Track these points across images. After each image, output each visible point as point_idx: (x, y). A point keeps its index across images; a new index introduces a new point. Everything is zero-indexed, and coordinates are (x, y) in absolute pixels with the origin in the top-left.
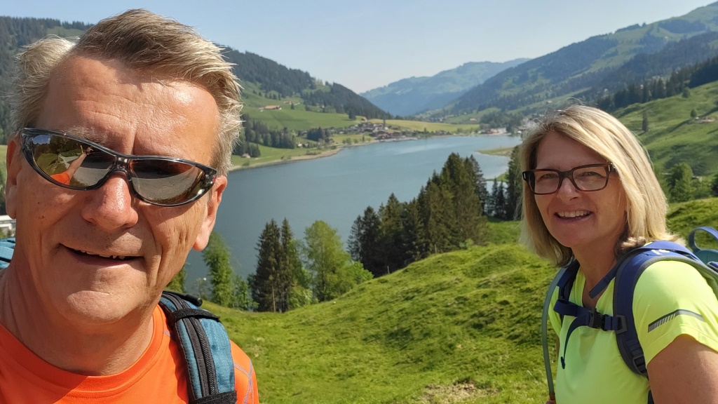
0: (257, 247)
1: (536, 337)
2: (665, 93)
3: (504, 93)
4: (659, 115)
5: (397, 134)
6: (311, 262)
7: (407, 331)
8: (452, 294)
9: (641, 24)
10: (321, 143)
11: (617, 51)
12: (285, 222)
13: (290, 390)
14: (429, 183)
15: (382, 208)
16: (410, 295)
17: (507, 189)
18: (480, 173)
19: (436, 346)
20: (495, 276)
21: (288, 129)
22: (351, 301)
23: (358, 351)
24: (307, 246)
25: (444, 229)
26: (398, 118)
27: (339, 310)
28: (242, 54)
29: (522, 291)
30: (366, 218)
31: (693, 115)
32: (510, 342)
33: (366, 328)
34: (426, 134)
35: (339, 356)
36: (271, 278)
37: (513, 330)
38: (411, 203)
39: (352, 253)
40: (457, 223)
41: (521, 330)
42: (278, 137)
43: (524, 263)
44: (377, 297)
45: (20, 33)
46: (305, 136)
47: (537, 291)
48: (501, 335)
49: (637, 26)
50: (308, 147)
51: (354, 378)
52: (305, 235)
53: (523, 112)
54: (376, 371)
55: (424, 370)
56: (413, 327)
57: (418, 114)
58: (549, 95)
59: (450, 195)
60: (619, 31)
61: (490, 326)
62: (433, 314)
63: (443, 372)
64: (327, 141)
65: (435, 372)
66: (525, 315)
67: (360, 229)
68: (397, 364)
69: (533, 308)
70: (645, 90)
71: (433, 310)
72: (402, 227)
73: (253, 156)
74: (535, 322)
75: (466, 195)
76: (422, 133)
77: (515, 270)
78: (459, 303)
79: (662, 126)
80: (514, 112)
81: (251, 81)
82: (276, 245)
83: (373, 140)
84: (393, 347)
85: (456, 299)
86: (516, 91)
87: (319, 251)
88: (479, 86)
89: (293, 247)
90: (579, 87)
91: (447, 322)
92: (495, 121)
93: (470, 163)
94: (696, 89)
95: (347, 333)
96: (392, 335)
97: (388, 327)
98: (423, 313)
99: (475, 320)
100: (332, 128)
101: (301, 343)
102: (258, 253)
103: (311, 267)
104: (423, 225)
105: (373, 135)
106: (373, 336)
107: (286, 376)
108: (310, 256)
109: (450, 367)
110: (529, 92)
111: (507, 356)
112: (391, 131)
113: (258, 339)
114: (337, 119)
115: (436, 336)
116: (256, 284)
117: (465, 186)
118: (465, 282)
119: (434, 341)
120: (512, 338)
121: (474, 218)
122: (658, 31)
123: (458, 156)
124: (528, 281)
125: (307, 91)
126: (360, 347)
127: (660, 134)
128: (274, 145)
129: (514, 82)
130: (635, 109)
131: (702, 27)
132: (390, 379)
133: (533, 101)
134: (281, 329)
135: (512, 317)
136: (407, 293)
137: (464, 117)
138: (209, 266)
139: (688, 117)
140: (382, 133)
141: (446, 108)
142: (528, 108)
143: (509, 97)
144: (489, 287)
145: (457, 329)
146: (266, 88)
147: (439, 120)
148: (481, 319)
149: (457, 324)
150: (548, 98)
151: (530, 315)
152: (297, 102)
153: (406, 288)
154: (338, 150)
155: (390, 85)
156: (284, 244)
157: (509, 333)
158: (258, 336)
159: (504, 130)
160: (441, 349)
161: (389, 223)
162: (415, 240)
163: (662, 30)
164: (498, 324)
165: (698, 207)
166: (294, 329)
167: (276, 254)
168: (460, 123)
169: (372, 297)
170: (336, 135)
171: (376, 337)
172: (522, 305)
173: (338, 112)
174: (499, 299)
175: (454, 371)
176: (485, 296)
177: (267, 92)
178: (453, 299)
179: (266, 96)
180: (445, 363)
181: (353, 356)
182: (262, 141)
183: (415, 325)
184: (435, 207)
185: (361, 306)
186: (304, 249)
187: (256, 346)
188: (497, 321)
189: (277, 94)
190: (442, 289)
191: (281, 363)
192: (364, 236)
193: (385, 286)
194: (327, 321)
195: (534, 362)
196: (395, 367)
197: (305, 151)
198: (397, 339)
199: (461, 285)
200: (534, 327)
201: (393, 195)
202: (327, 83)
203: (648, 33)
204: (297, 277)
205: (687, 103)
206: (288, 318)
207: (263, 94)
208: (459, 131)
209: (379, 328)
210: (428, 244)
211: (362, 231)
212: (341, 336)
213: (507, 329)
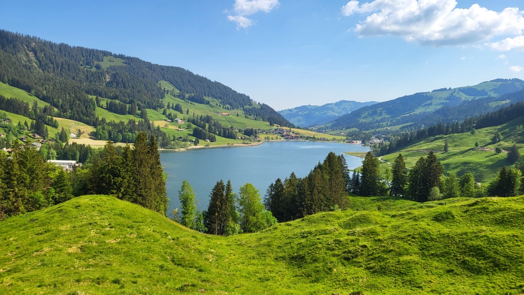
0: (210, 195)
1: (384, 270)
2: (460, 130)
3: (362, 120)
4: (455, 143)
5: (298, 137)
6: (241, 208)
7: (303, 257)
8: (331, 237)
9: (448, 89)
10: (252, 137)
11: (431, 102)
12: (229, 182)
13: (232, 284)
14: (315, 168)
15: (286, 180)
16: (305, 235)
17: (361, 177)
18: (346, 166)
19: (321, 268)
20: (358, 229)
21: (234, 128)
22: (268, 234)
23: (272, 265)
24: (240, 198)
25: (322, 197)
26: (298, 128)
27: (261, 239)
28: (212, 82)
29: (375, 240)
30: (276, 185)
31: (476, 145)
32: (367, 271)
33: (277, 252)
34: (314, 139)
35: (260, 267)
36: (217, 214)
37: (369, 264)
38: (303, 179)
39: (266, 205)
40: (330, 194)
41: (374, 265)
42: (227, 131)
43: (377, 223)
44: (285, 234)
45: (88, 57)
46: (243, 132)
47: (385, 242)
48: (361, 266)
49: (445, 89)
50: (244, 139)
51: (269, 281)
52: (239, 191)
53: (372, 132)
54: (283, 279)
55: (312, 282)
56: (306, 254)
57: (310, 127)
58: (389, 125)
59: (328, 177)
60: (434, 91)
61: (355, 260)
62: (319, 248)
63: (325, 285)
64: (256, 137)
65: (319, 284)
66: (377, 255)
67: (272, 191)
68: (296, 276)
69: (382, 252)
70: (448, 127)
71: (320, 246)
72: (297, 193)
73: (212, 141)
74: (383, 261)
75: (337, 178)
76: (312, 138)
77: (371, 227)
78: (336, 244)
79: (457, 150)
80: (367, 132)
81: (216, 98)
82: (222, 195)
83: (283, 139)
84: (293, 265)
85: (334, 241)
86: (370, 119)
87: (247, 202)
88: (348, 114)
89: (231, 197)
90: (407, 122)
91: (328, 254)
92: (356, 136)
93: (341, 159)
94: (480, 130)
95: (265, 254)
96: (293, 258)
97: (291, 253)
98: (313, 247)
99: (346, 255)
100: (259, 130)
101: (237, 256)
102: (210, 198)
103: (241, 211)
104: (310, 193)
105: (282, 136)
106: (281, 257)
107: (229, 275)
108: (241, 204)
109: (329, 282)
110: (377, 121)
111: (365, 280)
112: (294, 135)
113: (212, 250)
114: (263, 125)
115: (321, 262)
116: (207, 217)
117: (337, 173)
118: (340, 231)
119: (320, 265)
120: (368, 268)
121: (340, 192)
122: (458, 93)
123: (334, 154)
124: (379, 235)
125: (247, 107)
126: (273, 263)
127: (455, 155)
128: (224, 136)
129: (368, 115)
130: (440, 138)
131: (486, 93)
132: (292, 285)
133: (379, 127)
134: (225, 247)
135: (369, 255)
136: (304, 234)
137: (338, 132)
138: (182, 203)
139: (474, 146)
140: (289, 135)
141: (327, 125)
142: (375, 130)
143: (365, 123)
144: (355, 235)
145: (334, 259)
146: (224, 103)
147: (322, 132)
148: (349, 254)
149: (334, 256)
150: (387, 126)
151: (380, 256)
152: (240, 112)
153: (303, 231)
154: (261, 142)
155: (296, 108)
156: (227, 195)
157: (366, 265)
158: (212, 248)
159: (361, 142)
160: (324, 270)
161: (290, 189)
162: (304, 201)
163: (460, 93)
164: (360, 259)
165: (489, 202)
166: (233, 247)
167: (221, 200)
168: (335, 135)
169: (281, 233)
170: (261, 134)
171: (283, 258)
172: (375, 249)
173: (264, 120)
174: (361, 244)
175: (332, 285)
176: (352, 241)
177: (224, 105)
178: (332, 240)
179: (223, 108)
180: (326, 279)
181: (269, 268)
182: (217, 133)
183: (308, 254)
184: (318, 183)
185: (275, 238)
186: (238, 199)
187: (210, 255)
188: (359, 257)
189: (229, 107)
190: (325, 234)
191: (225, 267)
192: (274, 195)
193: (290, 228)
194: (253, 245)
195: (382, 285)
196: (295, 278)
197: (242, 141)
198: (296, 261)
199: (337, 232)
200: (382, 264)
201: (293, 173)
202: (259, 103)
203: (452, 94)
204: (232, 216)
205: (473, 137)
206: (229, 240)
207: (222, 106)
208: (334, 139)
209: (285, 253)
210: (312, 205)
211: (273, 193)
212: (262, 255)
213: (365, 263)
